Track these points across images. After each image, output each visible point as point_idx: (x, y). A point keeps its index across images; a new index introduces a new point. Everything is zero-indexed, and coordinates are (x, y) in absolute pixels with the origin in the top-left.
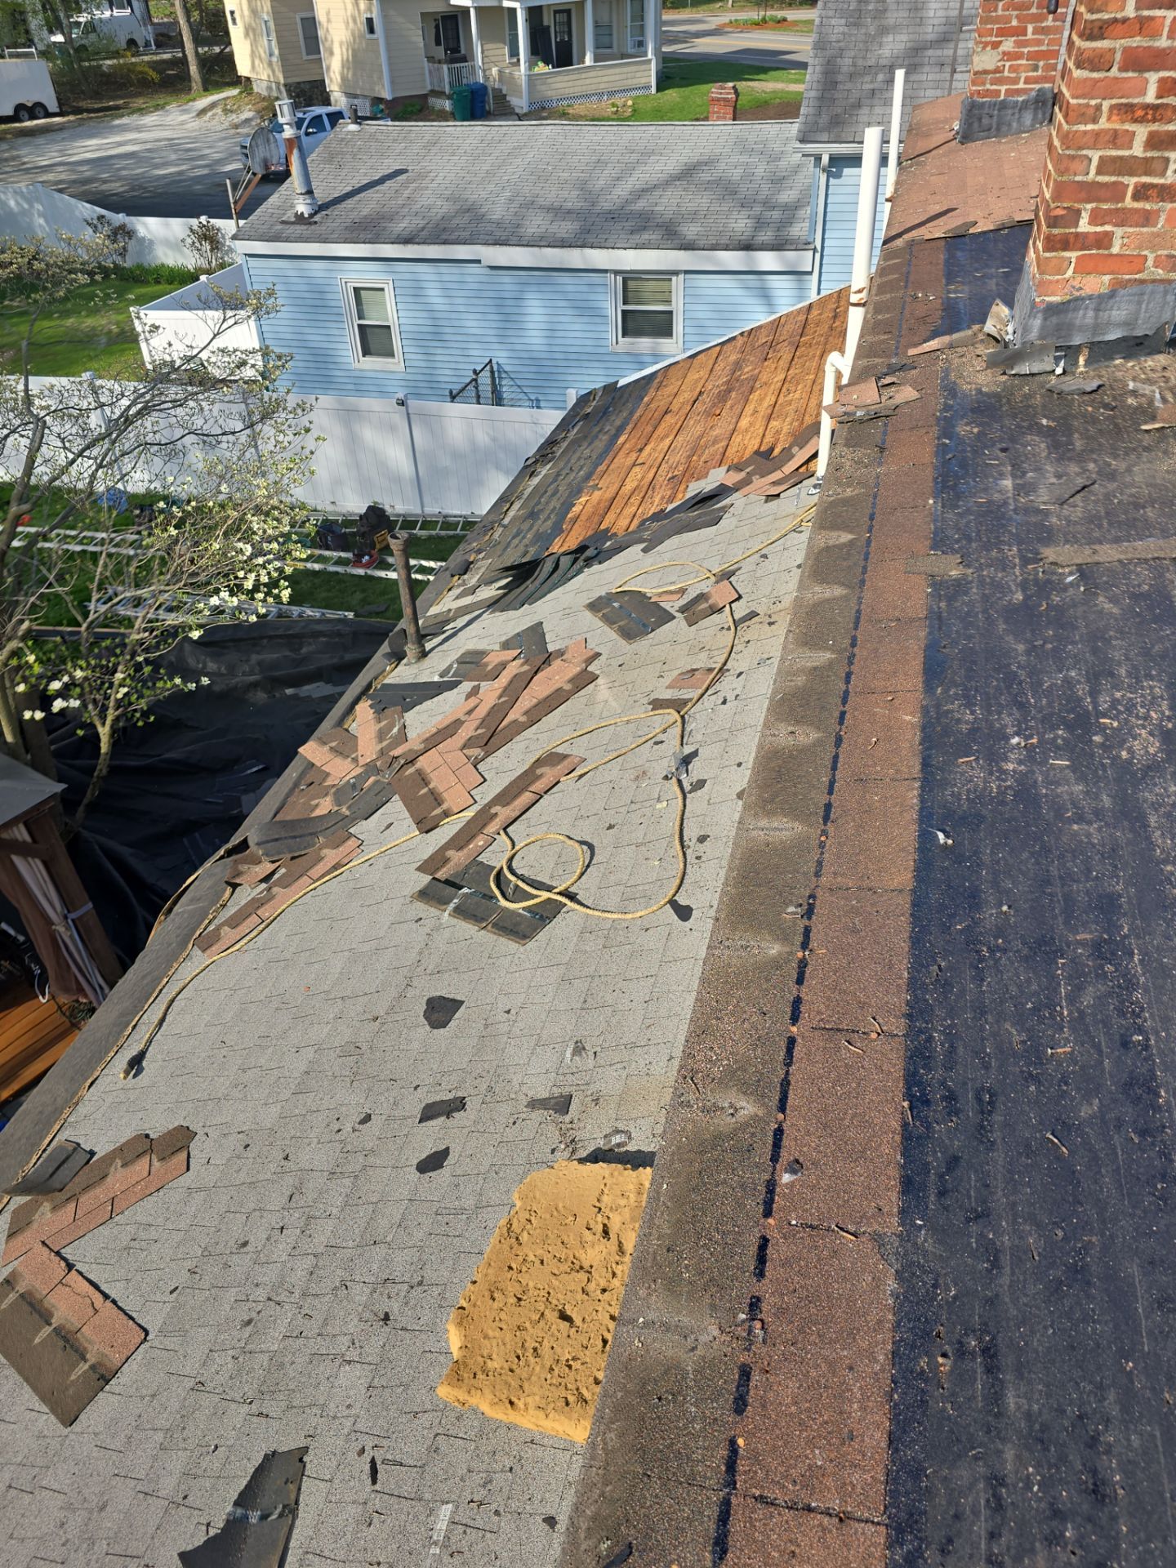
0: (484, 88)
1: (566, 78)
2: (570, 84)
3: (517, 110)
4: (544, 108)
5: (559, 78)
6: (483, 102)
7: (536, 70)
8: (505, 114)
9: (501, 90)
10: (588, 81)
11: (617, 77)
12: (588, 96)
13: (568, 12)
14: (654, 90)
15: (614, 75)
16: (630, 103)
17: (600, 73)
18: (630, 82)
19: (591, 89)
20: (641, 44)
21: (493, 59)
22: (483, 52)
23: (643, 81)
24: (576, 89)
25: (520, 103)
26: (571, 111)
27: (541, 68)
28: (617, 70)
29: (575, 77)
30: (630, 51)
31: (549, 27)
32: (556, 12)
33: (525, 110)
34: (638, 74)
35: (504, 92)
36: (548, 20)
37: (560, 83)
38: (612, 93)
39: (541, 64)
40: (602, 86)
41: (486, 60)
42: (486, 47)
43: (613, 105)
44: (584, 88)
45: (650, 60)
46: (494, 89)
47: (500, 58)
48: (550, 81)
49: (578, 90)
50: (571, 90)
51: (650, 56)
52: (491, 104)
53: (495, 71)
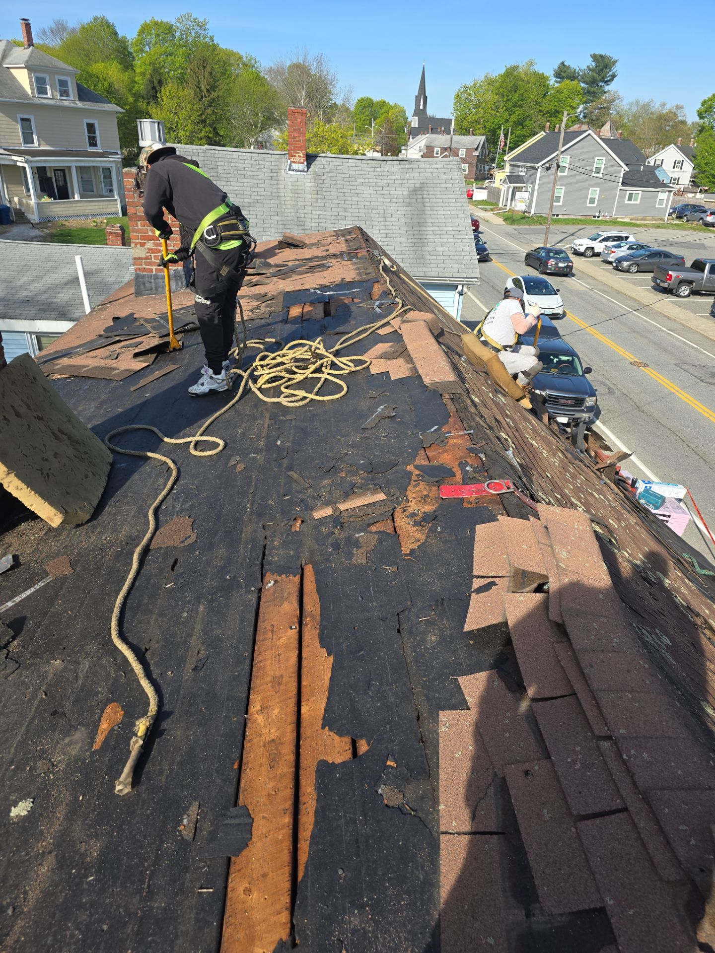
0: (8, 208)
1: (63, 206)
2: (66, 209)
3: (32, 221)
4: (49, 221)
5: (58, 206)
6: (8, 216)
7: (43, 200)
8: (24, 223)
9: (21, 210)
10: (78, 208)
11: (97, 207)
12: (79, 216)
13: (63, 171)
14: (120, 215)
15: (93, 206)
16: (105, 221)
17: (86, 204)
18: (105, 210)
19: (80, 213)
20: (111, 191)
21: (15, 192)
22: (7, 188)
23: (113, 210)
24: (70, 212)
25: (34, 217)
26: (67, 224)
27: (46, 199)
28: (97, 204)
29: (69, 205)
30: (105, 194)
31: (51, 178)
32: (55, 170)
33: (37, 221)
34: (109, 206)
35: (23, 211)
36: (50, 174)
37: (59, 209)
38: (94, 216)
39: (46, 197)
40: (87, 211)
41: (10, 192)
42: (9, 186)
43: (94, 222)
44: (75, 212)
45: (116, 200)
46: (15, 209)
47: (20, 192)
48: (52, 207)
49: (71, 213)
50: (67, 212)
51: (116, 198)
52: (13, 217)
53: (16, 199)
